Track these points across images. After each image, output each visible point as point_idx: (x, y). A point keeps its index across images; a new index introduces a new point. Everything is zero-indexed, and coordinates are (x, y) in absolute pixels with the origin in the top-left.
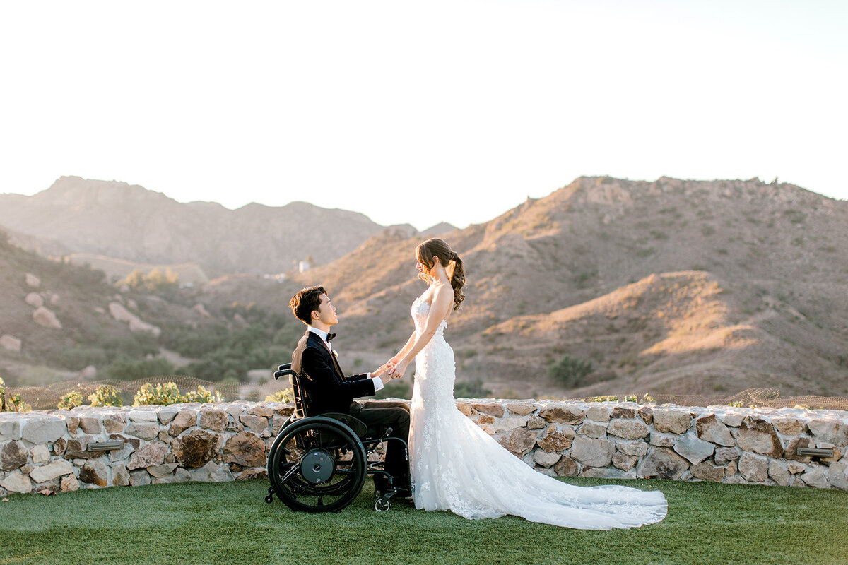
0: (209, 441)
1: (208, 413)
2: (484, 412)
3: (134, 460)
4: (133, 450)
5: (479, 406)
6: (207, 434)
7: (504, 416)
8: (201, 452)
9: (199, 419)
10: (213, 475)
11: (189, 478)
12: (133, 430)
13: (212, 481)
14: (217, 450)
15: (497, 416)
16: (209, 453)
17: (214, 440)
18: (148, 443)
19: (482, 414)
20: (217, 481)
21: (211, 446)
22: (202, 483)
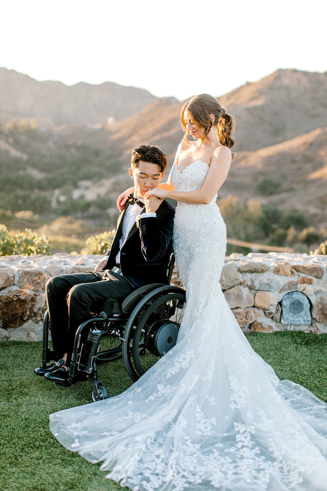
0: (28, 301)
1: (26, 273)
2: (304, 273)
5: (299, 266)
6: (25, 293)
7: (323, 277)
8: (20, 312)
9: (17, 278)
10: (32, 334)
11: (8, 338)
13: (31, 340)
14: (36, 310)
15: (316, 277)
16: (28, 313)
17: (33, 300)
19: (302, 275)
20: (36, 340)
21: (30, 306)
22: (21, 343)
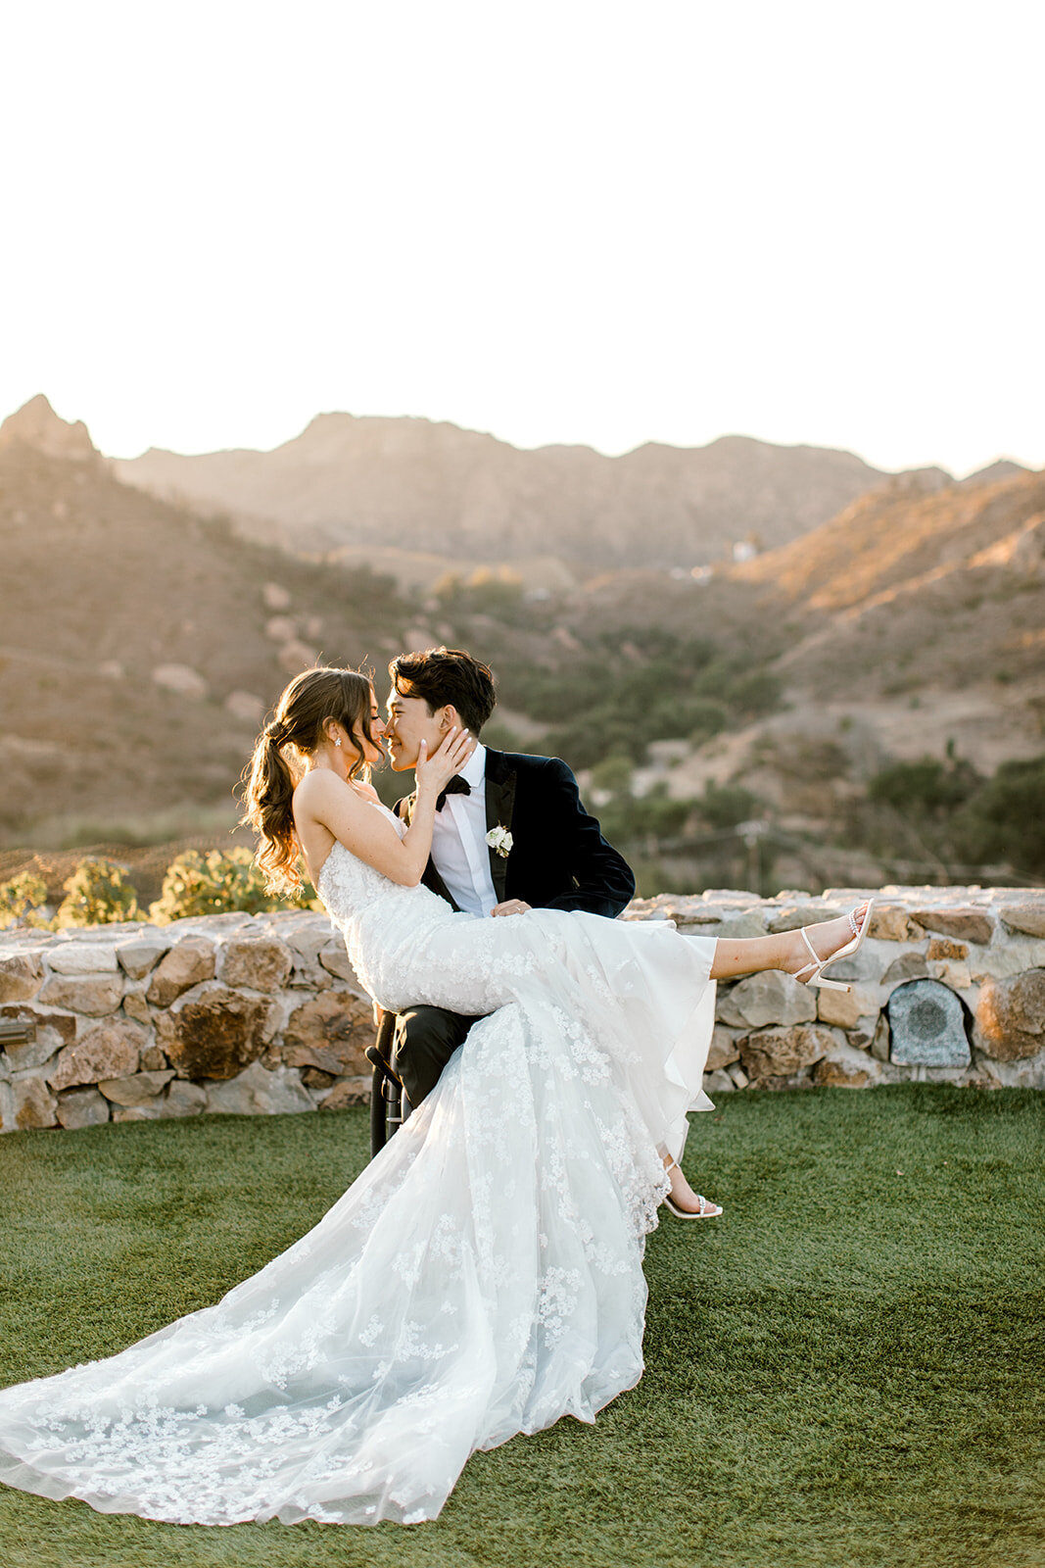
0: (247, 1015)
1: (241, 949)
2: (940, 931)
3: (64, 1065)
4: (59, 1041)
5: (928, 915)
6: (241, 999)
7: (993, 940)
8: (229, 1042)
9: (220, 962)
10: (262, 1097)
11: (204, 1107)
12: (55, 995)
13: (259, 1111)
14: (266, 1038)
15: (974, 941)
16: (249, 1045)
17: (259, 1013)
18: (98, 1023)
19: (936, 936)
20: (272, 1112)
21: (252, 1028)
22: (233, 1117)
